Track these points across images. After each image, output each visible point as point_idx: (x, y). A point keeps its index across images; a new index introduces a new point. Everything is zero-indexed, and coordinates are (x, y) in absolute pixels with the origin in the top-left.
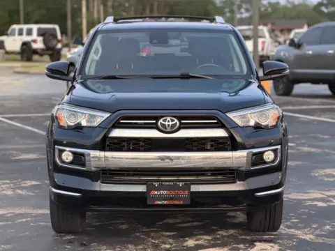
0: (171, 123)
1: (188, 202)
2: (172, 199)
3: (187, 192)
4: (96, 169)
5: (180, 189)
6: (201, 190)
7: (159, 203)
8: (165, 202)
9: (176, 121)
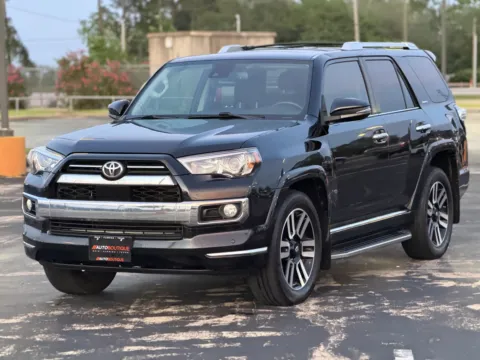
0: (114, 168)
1: (129, 260)
2: (113, 255)
3: (128, 248)
4: (43, 219)
5: (120, 244)
6: (144, 246)
7: (101, 259)
8: (106, 259)
9: (120, 166)
